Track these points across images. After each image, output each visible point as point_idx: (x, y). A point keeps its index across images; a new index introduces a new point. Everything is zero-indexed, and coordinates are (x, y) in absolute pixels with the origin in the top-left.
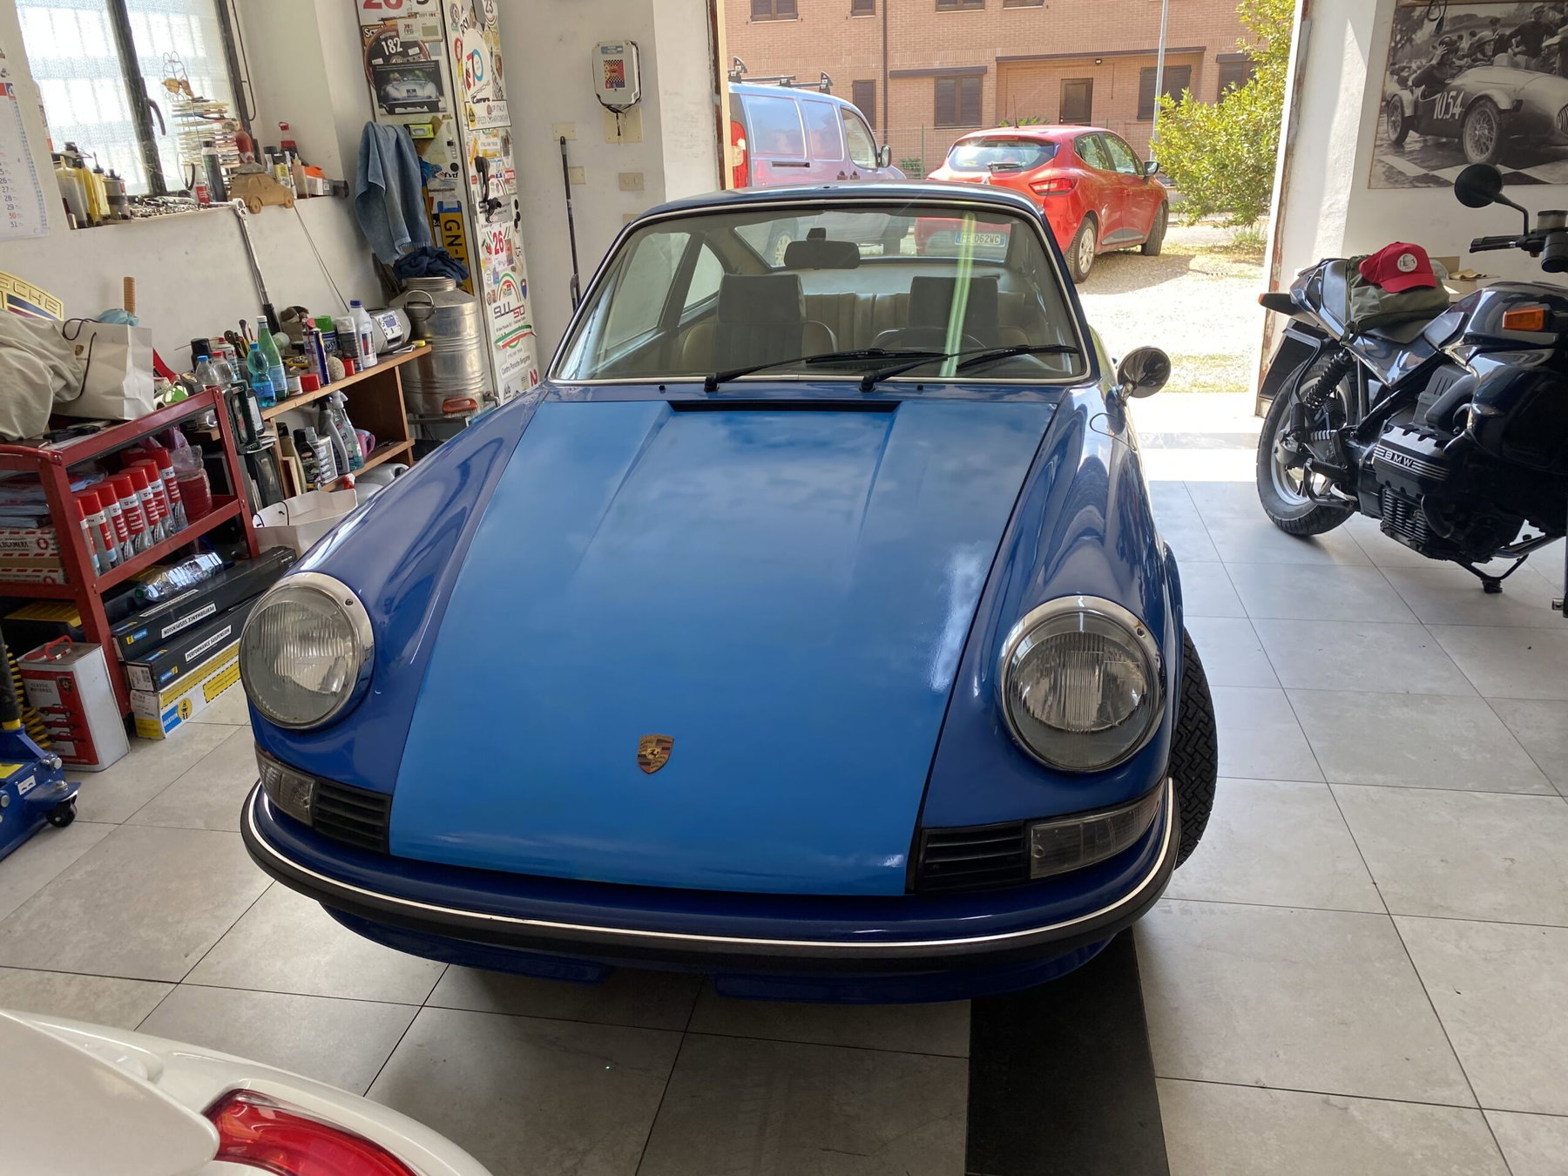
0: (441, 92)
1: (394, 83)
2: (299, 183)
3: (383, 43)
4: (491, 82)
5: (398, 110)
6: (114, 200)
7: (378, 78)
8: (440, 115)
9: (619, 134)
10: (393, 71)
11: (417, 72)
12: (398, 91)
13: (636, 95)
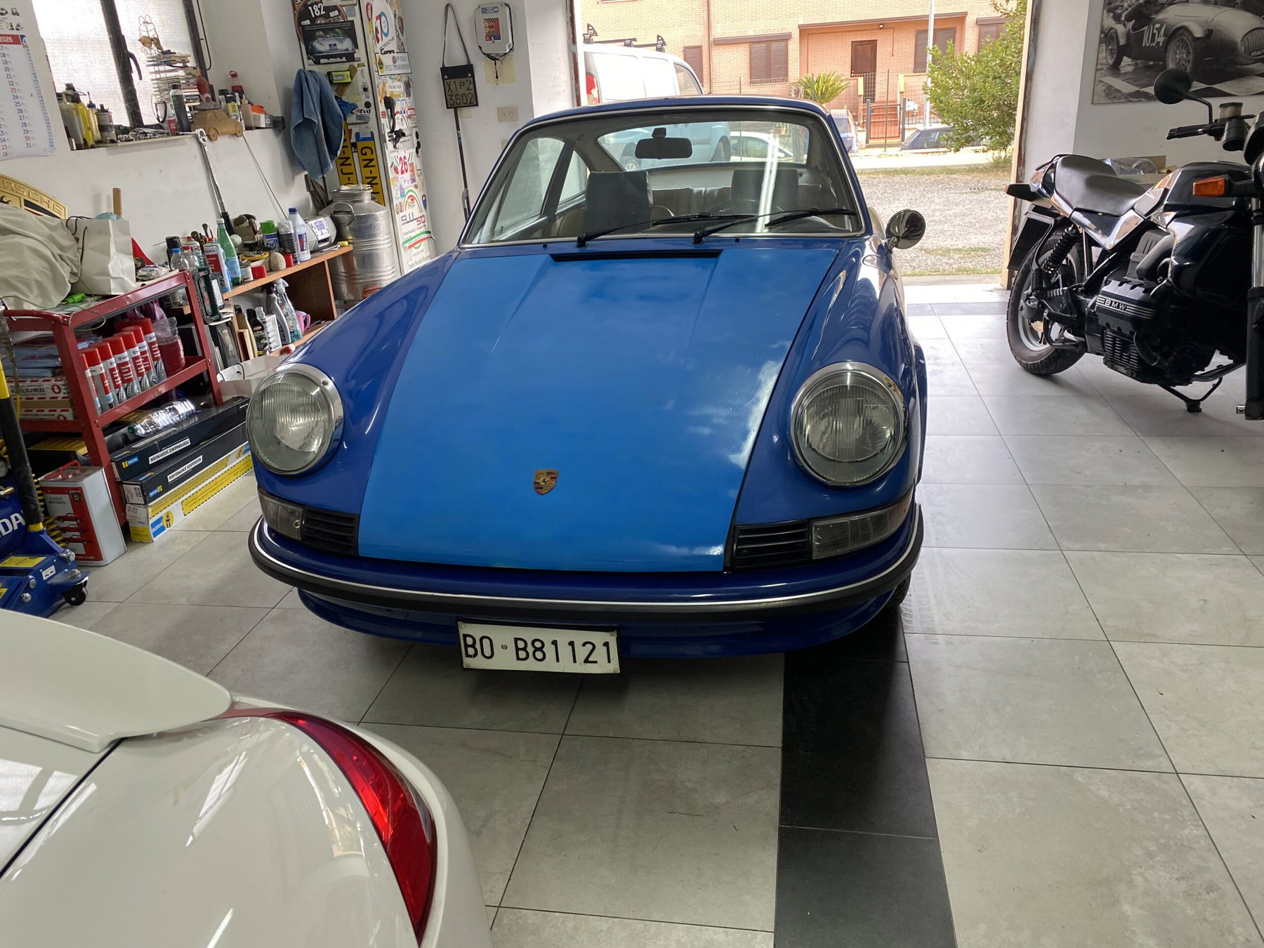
0: (356, 46)
1: (319, 39)
2: (246, 118)
3: (310, 8)
4: (395, 37)
5: (322, 61)
6: (102, 128)
7: (307, 36)
8: (356, 64)
9: (497, 78)
10: (318, 30)
11: (337, 30)
12: (322, 46)
13: (509, 46)
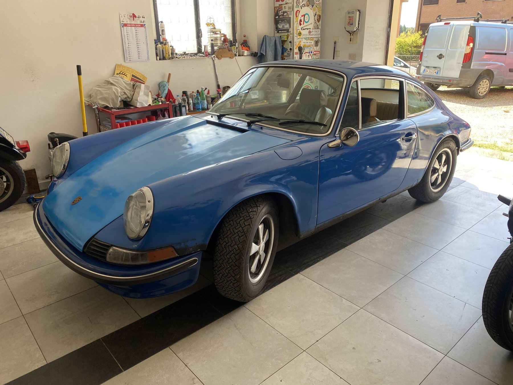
0: (290, 27)
1: (280, 24)
2: (239, 52)
3: (279, 12)
5: (280, 32)
6: (172, 54)
7: (276, 22)
8: (289, 33)
9: (350, 41)
10: (280, 20)
11: (285, 20)
12: (280, 26)
